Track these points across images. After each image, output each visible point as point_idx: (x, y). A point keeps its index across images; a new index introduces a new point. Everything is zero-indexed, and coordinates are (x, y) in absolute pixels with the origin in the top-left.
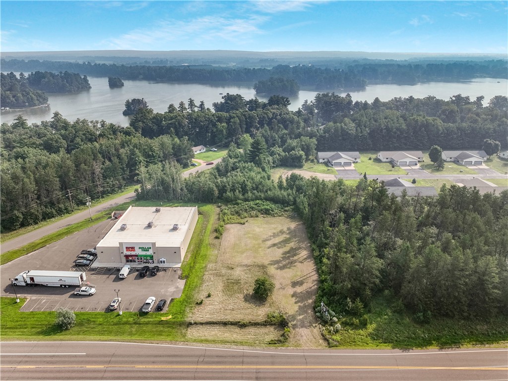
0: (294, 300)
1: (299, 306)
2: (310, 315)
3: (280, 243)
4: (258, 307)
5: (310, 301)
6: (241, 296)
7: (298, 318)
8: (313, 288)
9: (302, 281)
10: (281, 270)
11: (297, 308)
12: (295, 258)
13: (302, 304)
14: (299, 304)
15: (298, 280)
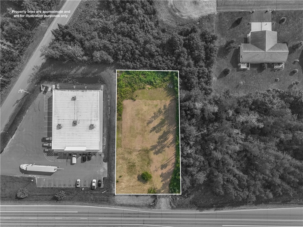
0: (161, 179)
1: (163, 183)
2: (167, 189)
3: (158, 126)
4: (144, 184)
5: (168, 180)
6: (136, 176)
7: (162, 192)
8: (171, 170)
9: (166, 164)
10: (157, 154)
11: (162, 185)
12: (166, 142)
13: (164, 182)
14: (163, 182)
15: (165, 163)
